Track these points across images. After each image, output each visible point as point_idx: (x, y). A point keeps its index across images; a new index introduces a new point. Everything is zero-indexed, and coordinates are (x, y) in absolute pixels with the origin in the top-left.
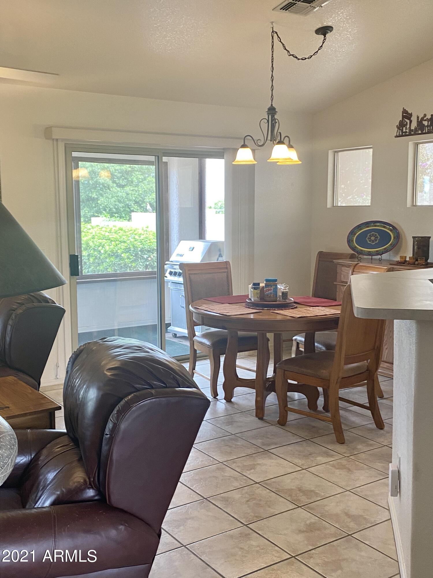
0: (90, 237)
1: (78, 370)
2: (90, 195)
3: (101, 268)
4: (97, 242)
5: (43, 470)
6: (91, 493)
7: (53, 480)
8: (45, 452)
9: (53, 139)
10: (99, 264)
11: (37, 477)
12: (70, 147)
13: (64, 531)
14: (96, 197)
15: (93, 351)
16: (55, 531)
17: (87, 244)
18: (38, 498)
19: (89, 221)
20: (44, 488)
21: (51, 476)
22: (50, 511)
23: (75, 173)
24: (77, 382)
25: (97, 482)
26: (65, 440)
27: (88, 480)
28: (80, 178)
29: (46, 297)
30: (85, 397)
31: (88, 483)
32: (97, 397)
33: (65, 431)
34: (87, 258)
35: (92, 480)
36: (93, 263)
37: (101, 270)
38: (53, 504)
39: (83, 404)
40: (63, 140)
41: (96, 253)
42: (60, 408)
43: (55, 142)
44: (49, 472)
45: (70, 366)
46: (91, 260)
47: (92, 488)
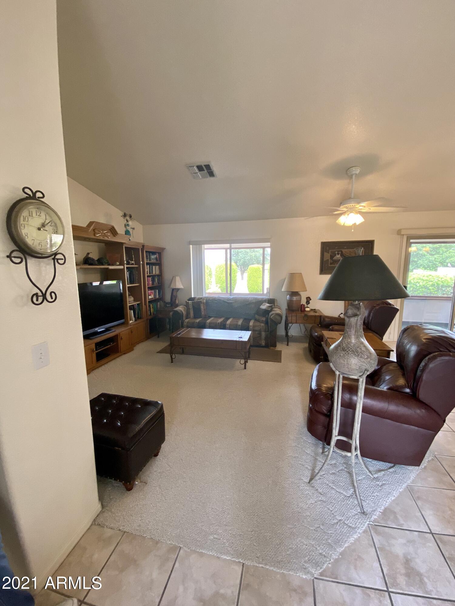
0: (412, 278)
1: (406, 336)
2: (414, 259)
3: (416, 293)
4: (416, 281)
5: (383, 374)
6: (408, 390)
7: (388, 379)
8: (384, 368)
9: (401, 235)
10: (415, 291)
11: (381, 376)
12: (409, 238)
13: (394, 402)
14: (417, 260)
15: (415, 329)
16: (389, 400)
17: (410, 281)
18: (380, 385)
19: (412, 271)
20: (384, 381)
21: (387, 378)
22: (387, 392)
23: (410, 249)
24: (406, 341)
25: (412, 387)
26: (396, 365)
27: (407, 384)
28: (411, 252)
29: (389, 303)
30: (409, 348)
31: (407, 386)
32: (417, 350)
33: (396, 361)
34: (409, 288)
35: (410, 385)
36: (412, 290)
37: (416, 294)
38: (388, 389)
39: (408, 352)
40: (406, 235)
41: (414, 286)
42: (393, 351)
43: (402, 236)
44: (386, 376)
45: (402, 334)
46: (411, 289)
47: (409, 388)
